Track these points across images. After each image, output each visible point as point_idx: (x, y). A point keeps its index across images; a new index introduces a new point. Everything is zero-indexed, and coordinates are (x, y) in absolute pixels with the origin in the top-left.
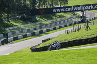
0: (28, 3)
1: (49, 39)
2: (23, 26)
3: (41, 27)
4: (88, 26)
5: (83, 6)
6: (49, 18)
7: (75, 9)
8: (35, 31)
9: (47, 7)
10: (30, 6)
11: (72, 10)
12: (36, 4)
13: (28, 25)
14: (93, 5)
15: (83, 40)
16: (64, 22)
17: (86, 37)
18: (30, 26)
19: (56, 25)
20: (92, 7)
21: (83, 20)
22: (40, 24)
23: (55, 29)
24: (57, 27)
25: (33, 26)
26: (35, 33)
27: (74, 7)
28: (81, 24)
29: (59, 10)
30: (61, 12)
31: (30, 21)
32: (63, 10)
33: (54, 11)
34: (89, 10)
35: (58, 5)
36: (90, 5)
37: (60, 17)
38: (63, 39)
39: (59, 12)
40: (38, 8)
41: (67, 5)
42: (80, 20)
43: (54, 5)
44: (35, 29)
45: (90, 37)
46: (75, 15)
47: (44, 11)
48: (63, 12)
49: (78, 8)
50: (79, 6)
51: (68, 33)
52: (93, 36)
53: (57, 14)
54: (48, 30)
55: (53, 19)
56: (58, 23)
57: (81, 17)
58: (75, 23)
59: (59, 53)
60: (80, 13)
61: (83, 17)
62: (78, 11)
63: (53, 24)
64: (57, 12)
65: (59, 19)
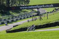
0: (5, 3)
1: (18, 25)
2: (2, 17)
3: (12, 18)
4: (41, 18)
5: (39, 5)
6: (18, 12)
7: (34, 7)
8: (9, 20)
9: (16, 6)
10: (6, 5)
11: (32, 8)
12: (10, 4)
13: (5, 16)
14: (44, 5)
15: (38, 26)
16: (27, 15)
17: (39, 24)
18: (6, 17)
19: (22, 16)
20: (44, 6)
21: (38, 14)
22: (12, 16)
23: (21, 19)
24: (23, 18)
25: (7, 17)
26: (9, 21)
27: (33, 6)
28: (37, 16)
29: (23, 8)
30: (25, 9)
31: (6, 14)
32: (26, 8)
33: (21, 8)
34: (41, 8)
35: (23, 4)
36: (42, 5)
37: (24, 12)
38: (26, 25)
39: (24, 9)
40: (11, 6)
41: (29, 5)
42: (36, 14)
43: (21, 4)
44: (9, 19)
45: (42, 24)
46: (33, 11)
47: (14, 8)
48: (26, 9)
49: (35, 7)
50: (36, 5)
51: (29, 22)
52: (44, 24)
53: (23, 10)
54: (17, 20)
55: (20, 13)
56: (23, 16)
57: (37, 12)
58: (33, 16)
59: (23, 34)
60: (36, 10)
61: (38, 12)
62: (35, 8)
63: (20, 16)
64: (22, 9)
65: (24, 13)
